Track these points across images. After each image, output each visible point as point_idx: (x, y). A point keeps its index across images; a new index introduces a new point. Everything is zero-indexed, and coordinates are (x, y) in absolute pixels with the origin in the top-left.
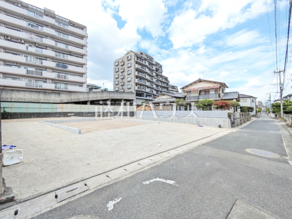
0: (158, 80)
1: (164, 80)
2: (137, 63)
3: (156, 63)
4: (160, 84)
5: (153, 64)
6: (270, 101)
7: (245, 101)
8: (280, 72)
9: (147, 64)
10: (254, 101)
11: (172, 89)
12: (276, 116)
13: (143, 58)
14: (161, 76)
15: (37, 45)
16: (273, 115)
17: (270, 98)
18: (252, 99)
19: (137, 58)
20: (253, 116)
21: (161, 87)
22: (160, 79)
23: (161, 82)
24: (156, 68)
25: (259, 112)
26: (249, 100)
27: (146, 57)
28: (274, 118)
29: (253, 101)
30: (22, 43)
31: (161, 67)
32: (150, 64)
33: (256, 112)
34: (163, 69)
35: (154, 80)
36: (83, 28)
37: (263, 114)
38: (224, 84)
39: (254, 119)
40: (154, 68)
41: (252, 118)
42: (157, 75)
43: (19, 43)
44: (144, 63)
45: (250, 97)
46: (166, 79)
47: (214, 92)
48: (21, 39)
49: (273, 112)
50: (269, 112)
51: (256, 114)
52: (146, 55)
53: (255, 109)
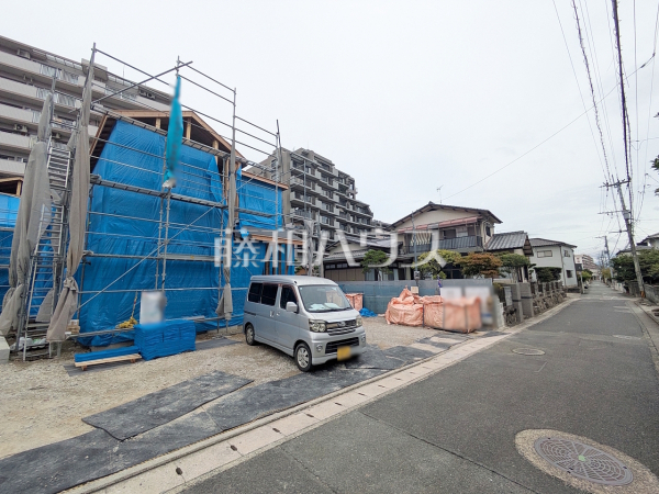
0: (346, 212)
1: (359, 211)
2: (294, 173)
3: (340, 173)
4: (351, 221)
5: (333, 177)
6: (607, 252)
7: (549, 254)
8: (619, 184)
9: (318, 175)
10: (570, 253)
12: (627, 288)
13: (308, 164)
14: (355, 203)
15: (58, 137)
16: (620, 287)
17: (606, 246)
18: (563, 248)
19: (295, 164)
20: (572, 290)
21: (353, 226)
22: (351, 209)
23: (353, 215)
24: (340, 186)
25: (584, 279)
26: (556, 252)
27: (315, 162)
28: (624, 295)
29: (566, 255)
30: (23, 134)
31: (352, 182)
32: (324, 175)
33: (579, 280)
34: (356, 186)
35: (336, 212)
37: (597, 285)
38: (489, 212)
39: (574, 298)
40: (336, 185)
41: (568, 294)
42: (343, 201)
43: (16, 132)
44: (309, 174)
45: (560, 245)
46: (365, 208)
47: (466, 234)
48: (20, 125)
49: (619, 280)
50: (610, 280)
51: (580, 284)
52: (317, 157)
53: (574, 273)
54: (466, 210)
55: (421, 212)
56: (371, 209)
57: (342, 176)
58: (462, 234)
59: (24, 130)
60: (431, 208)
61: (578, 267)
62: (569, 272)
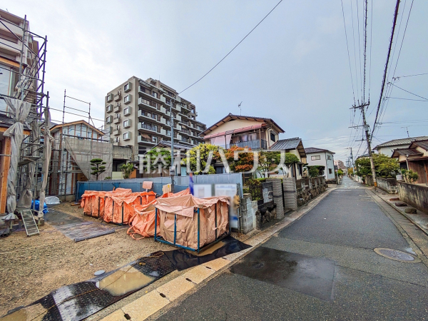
0: (188, 129)
1: (198, 129)
2: (141, 95)
4: (192, 135)
5: (177, 102)
6: (352, 158)
7: (318, 158)
9: (163, 99)
10: (331, 158)
12: (364, 180)
13: (154, 90)
14: (195, 123)
16: (359, 179)
17: (351, 154)
18: (327, 154)
19: (143, 88)
20: (331, 182)
21: (193, 139)
22: (192, 126)
23: (194, 131)
24: (183, 109)
25: (339, 175)
26: (323, 156)
27: (161, 89)
28: (361, 184)
29: (329, 158)
31: (193, 108)
32: (168, 99)
33: (336, 175)
34: (196, 111)
35: (179, 128)
36: (17, 21)
37: (345, 178)
39: (332, 188)
40: (178, 108)
41: (329, 185)
42: (184, 119)
44: (155, 97)
45: (325, 151)
46: (203, 126)
49: (359, 174)
50: (353, 175)
51: (336, 178)
52: (162, 86)
53: (333, 171)
55: (223, 122)
57: (183, 102)
61: (335, 167)
62: (330, 170)
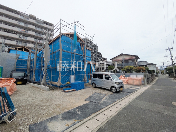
6: (164, 66)
7: (150, 66)
8: (170, 49)
11: (103, 60)
12: (170, 76)
14: (98, 53)
15: (24, 35)
16: (168, 75)
17: (163, 64)
18: (153, 65)
23: (97, 55)
24: (94, 48)
27: (88, 42)
28: (169, 77)
29: (154, 67)
30: (15, 34)
34: (98, 48)
35: (93, 55)
36: (51, 25)
38: (138, 56)
39: (157, 78)
42: (95, 52)
43: (14, 33)
45: (153, 64)
46: (100, 54)
47: (131, 62)
48: (15, 32)
49: (168, 73)
50: (164, 73)
51: (157, 74)
52: (89, 40)
53: (156, 72)
54: (132, 56)
55: (119, 56)
56: (102, 54)
57: (95, 45)
58: (130, 62)
59: (16, 33)
60: (122, 55)
